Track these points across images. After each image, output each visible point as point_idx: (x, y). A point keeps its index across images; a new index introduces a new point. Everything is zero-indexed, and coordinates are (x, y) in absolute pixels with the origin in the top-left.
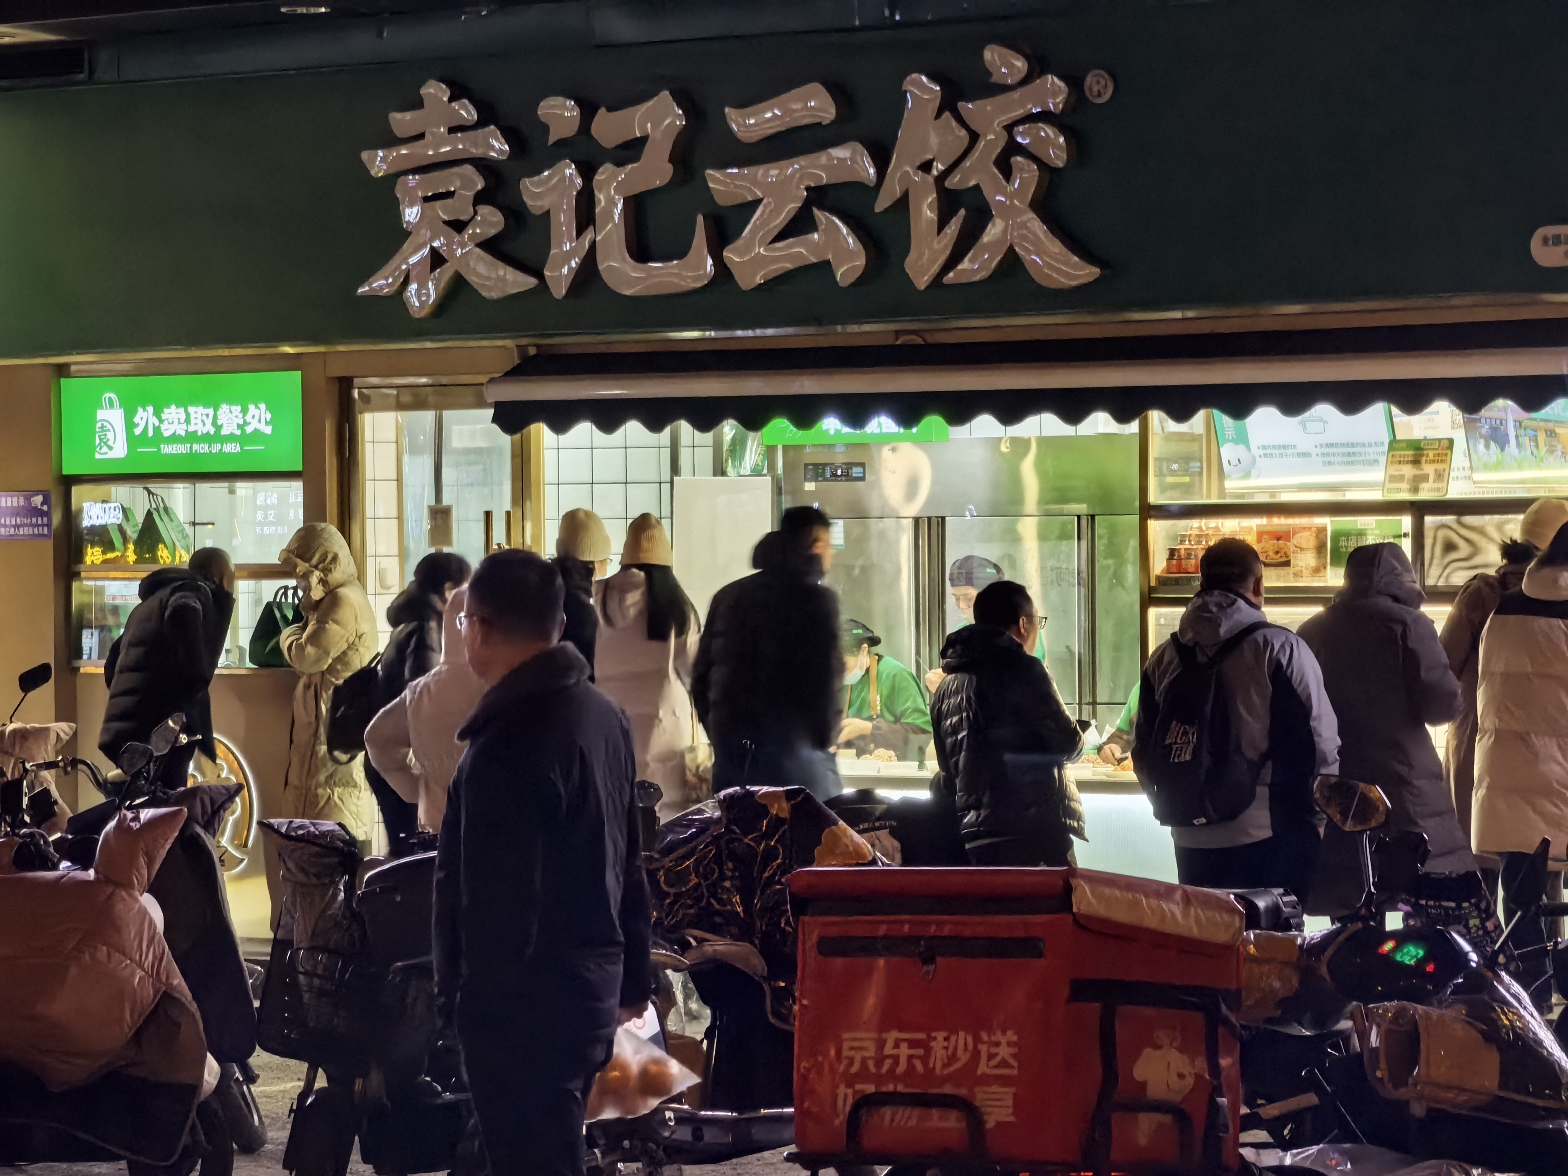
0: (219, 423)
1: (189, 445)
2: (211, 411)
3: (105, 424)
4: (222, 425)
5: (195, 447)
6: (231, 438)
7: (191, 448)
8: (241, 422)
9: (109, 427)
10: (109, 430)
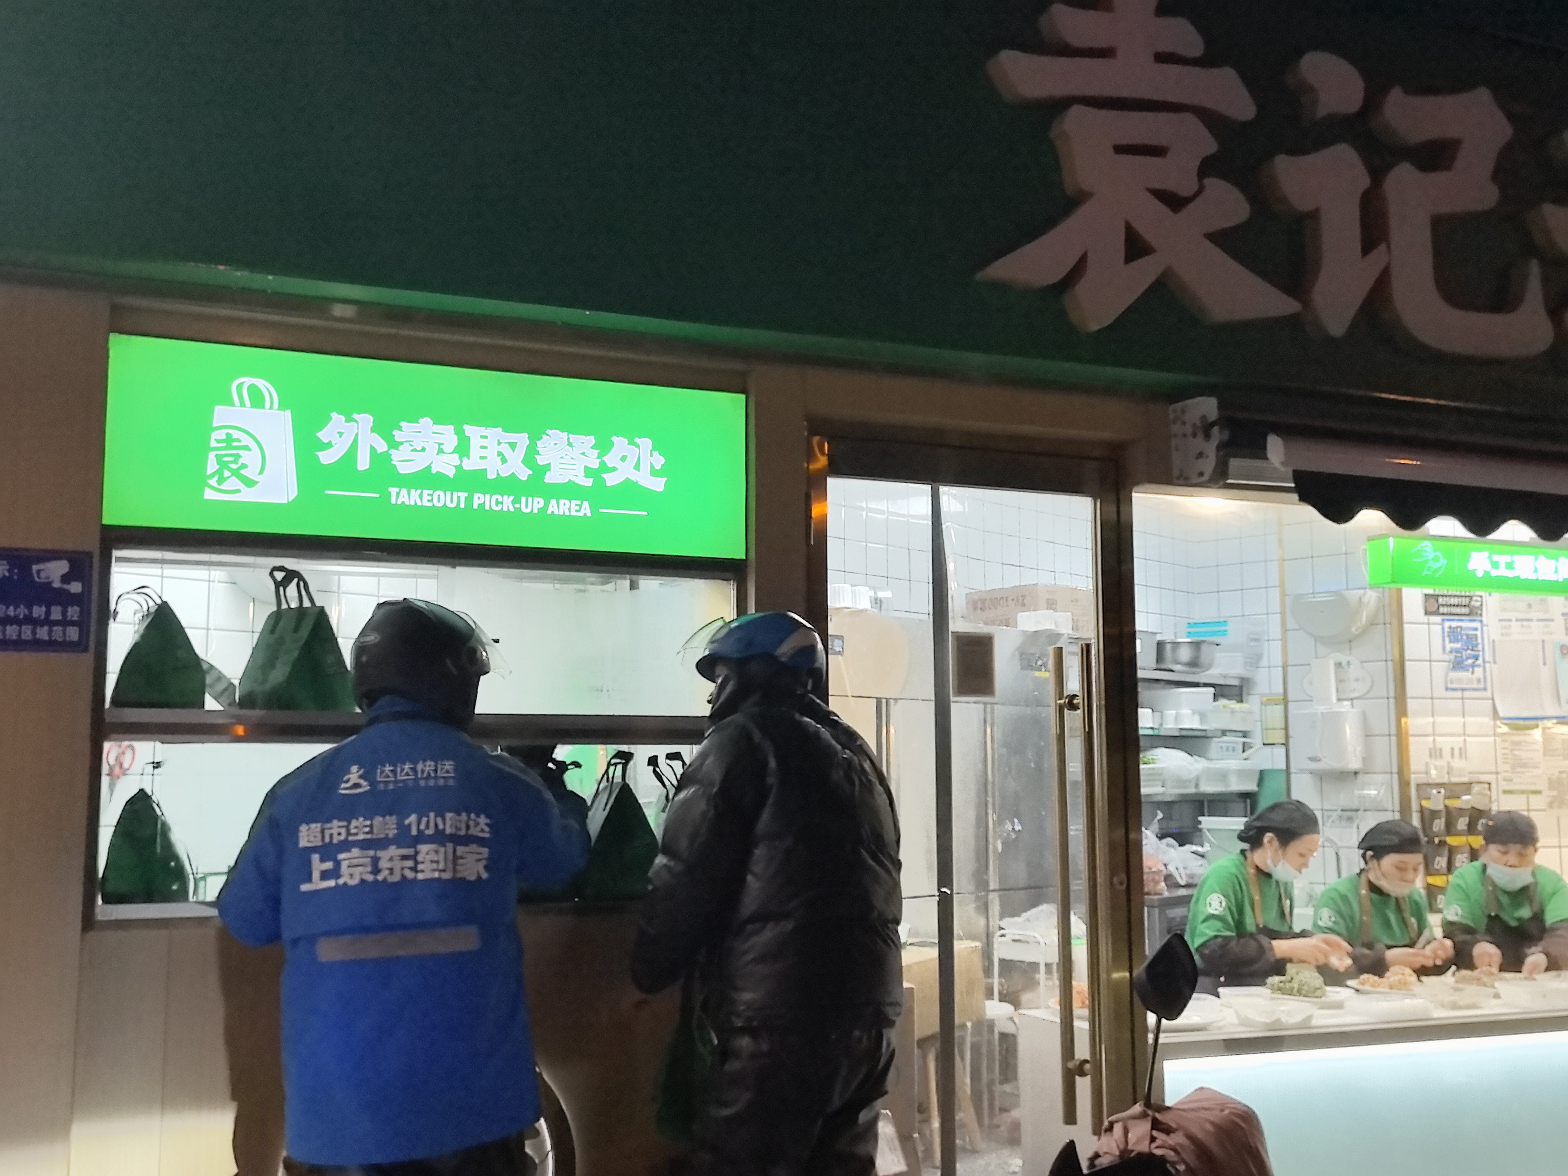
0: (541, 460)
1: (463, 495)
2: (522, 439)
3: (236, 434)
4: (547, 467)
5: (478, 499)
6: (569, 490)
7: (469, 500)
8: (595, 464)
9: (246, 440)
10: (247, 448)
